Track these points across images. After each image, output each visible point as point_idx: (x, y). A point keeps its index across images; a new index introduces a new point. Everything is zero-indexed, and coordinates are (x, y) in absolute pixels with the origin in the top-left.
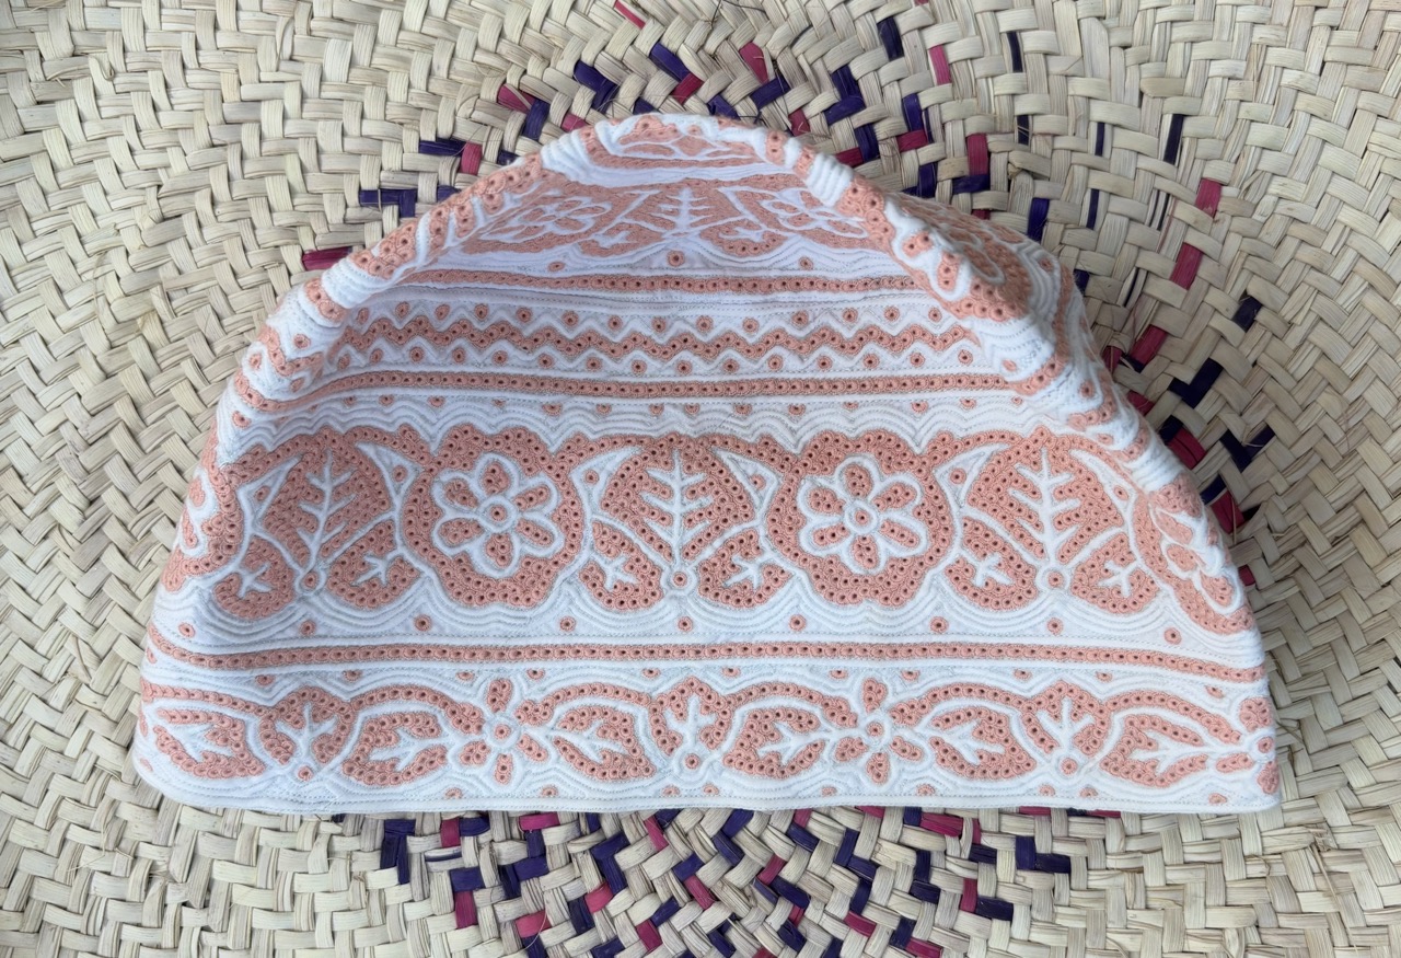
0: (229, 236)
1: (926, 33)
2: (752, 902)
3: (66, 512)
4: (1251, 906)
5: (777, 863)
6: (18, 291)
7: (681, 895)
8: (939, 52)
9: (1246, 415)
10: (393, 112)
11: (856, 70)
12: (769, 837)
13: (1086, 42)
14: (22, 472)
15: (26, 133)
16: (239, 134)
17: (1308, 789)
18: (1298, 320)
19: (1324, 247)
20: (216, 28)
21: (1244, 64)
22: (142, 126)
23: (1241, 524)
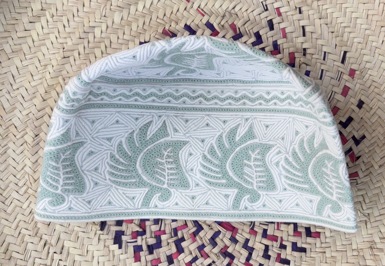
0: (83, 64)
1: (280, 24)
2: (219, 258)
3: (29, 138)
4: (354, 263)
5: (226, 247)
6: (20, 75)
7: (199, 255)
8: (283, 30)
9: (358, 132)
10: (133, 33)
11: (261, 33)
12: (225, 240)
13: (322, 30)
14: (16, 126)
15: (26, 30)
16: (88, 35)
17: (370, 232)
18: (373, 107)
19: (381, 89)
20: (84, 6)
21: (363, 39)
22: (60, 31)
23: (356, 161)
